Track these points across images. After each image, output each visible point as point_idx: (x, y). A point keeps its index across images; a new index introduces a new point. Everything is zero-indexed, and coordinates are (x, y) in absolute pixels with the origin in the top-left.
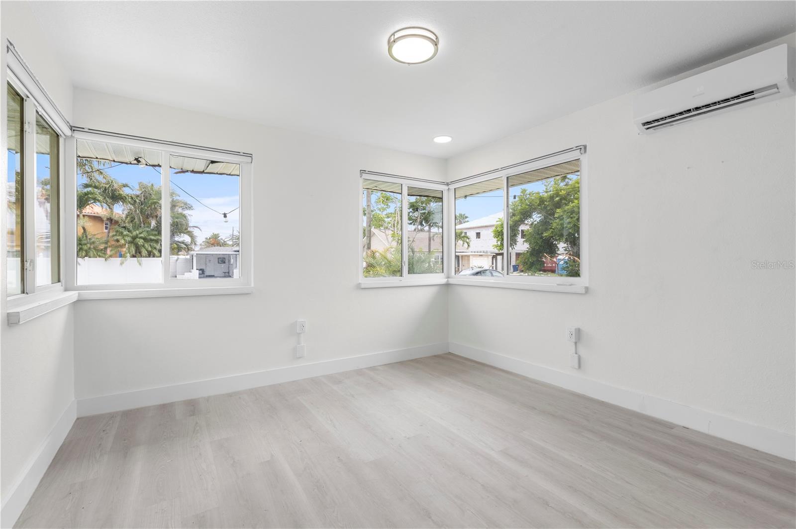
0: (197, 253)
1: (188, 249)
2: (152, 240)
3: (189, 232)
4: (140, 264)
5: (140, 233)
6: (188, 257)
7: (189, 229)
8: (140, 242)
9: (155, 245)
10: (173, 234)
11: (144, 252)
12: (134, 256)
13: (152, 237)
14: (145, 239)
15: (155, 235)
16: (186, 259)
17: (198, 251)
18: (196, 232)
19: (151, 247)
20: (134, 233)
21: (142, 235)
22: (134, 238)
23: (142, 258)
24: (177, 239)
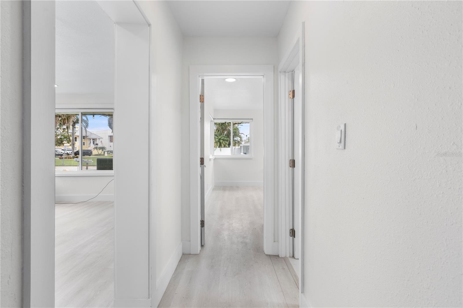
0: (243, 145)
1: (239, 143)
2: (225, 140)
3: (239, 136)
4: (221, 151)
5: (221, 137)
6: (239, 147)
7: (240, 135)
8: (221, 141)
9: (226, 142)
10: (233, 138)
11: (223, 146)
12: (219, 147)
13: (225, 139)
14: (223, 140)
15: (226, 138)
16: (239, 148)
17: (244, 144)
18: (242, 135)
19: (225, 143)
20: (220, 137)
21: (222, 138)
22: (220, 139)
23: (222, 148)
24: (235, 139)
